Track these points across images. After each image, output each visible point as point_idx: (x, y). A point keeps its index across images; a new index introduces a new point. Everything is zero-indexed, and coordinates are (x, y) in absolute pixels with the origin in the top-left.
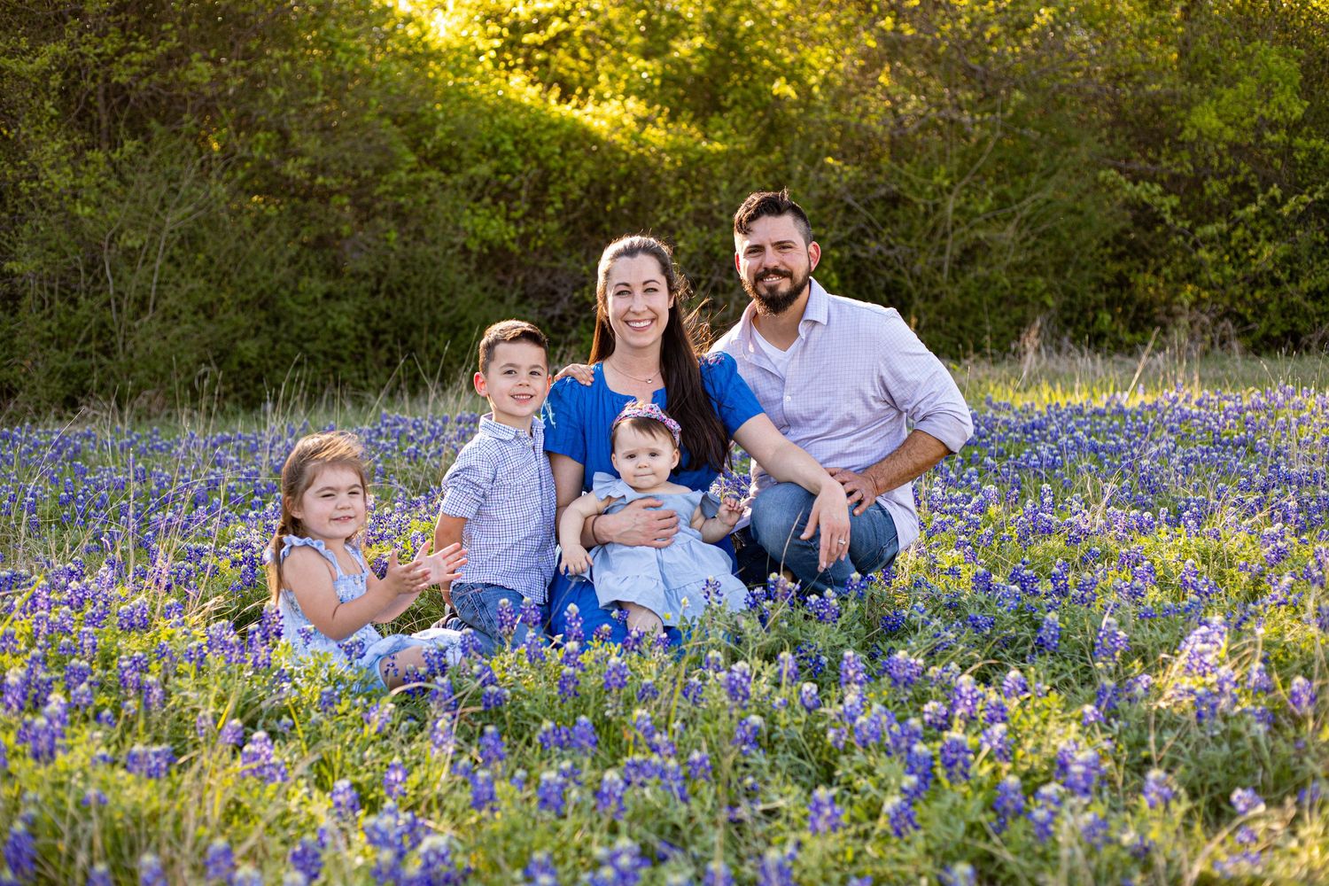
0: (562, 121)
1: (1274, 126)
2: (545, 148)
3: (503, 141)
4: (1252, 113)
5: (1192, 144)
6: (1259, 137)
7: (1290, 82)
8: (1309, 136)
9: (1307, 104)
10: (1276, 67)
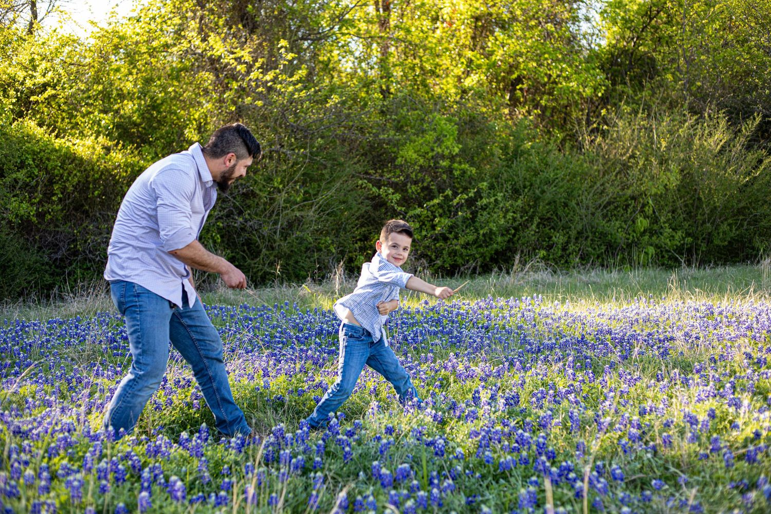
0: (61, 148)
1: (443, 157)
2: (51, 163)
3: (27, 158)
4: (433, 150)
5: (401, 165)
6: (436, 163)
7: (453, 135)
8: (460, 163)
9: (460, 146)
10: (445, 127)
